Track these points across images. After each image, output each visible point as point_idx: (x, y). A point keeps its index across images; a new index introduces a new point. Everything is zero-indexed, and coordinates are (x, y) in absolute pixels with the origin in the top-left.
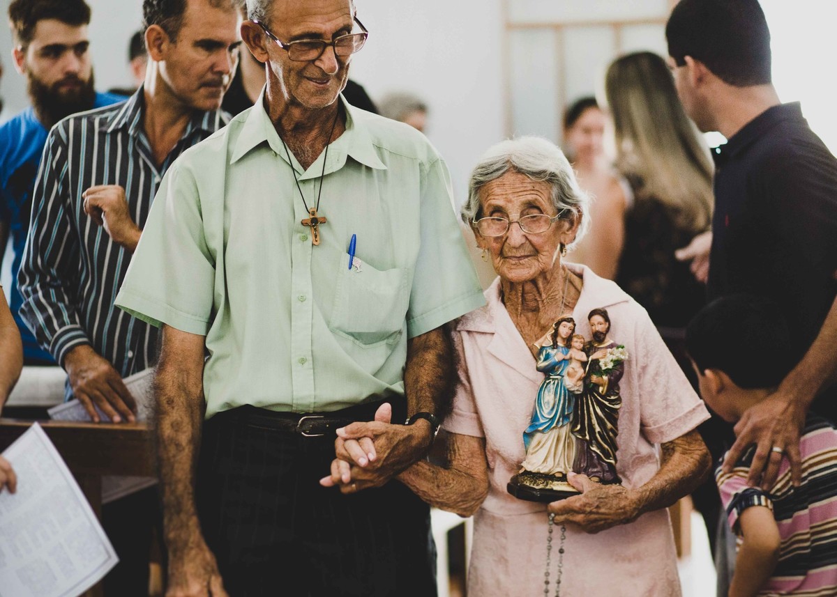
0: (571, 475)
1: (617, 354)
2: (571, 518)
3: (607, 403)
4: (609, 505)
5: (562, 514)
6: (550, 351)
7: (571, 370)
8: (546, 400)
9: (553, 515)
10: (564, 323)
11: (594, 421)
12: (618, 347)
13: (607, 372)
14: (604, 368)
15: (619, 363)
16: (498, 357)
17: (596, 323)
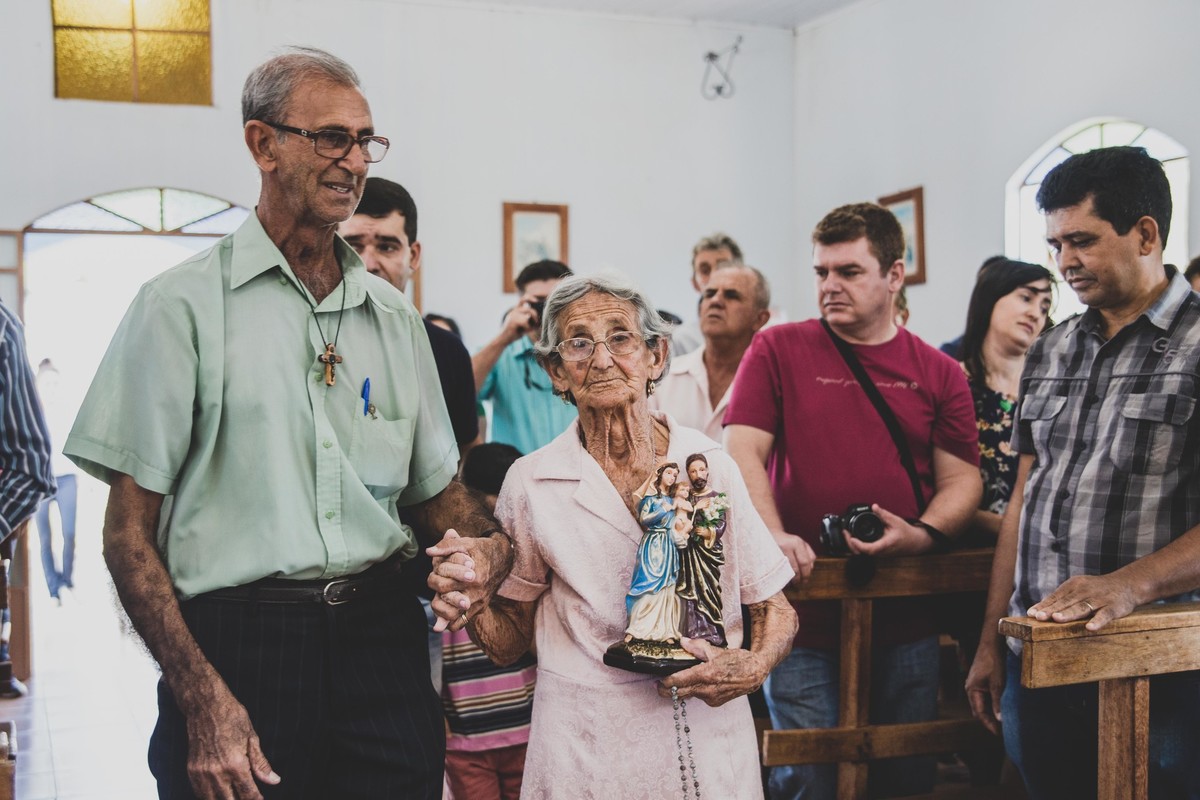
0: (685, 641)
1: (721, 503)
2: (698, 690)
3: (714, 558)
4: (741, 673)
5: (686, 687)
6: (655, 500)
7: (680, 522)
8: (653, 557)
9: (675, 688)
10: (669, 469)
11: (702, 578)
12: (721, 495)
13: (714, 522)
14: (710, 518)
15: (723, 512)
16: (585, 506)
17: (697, 469)
